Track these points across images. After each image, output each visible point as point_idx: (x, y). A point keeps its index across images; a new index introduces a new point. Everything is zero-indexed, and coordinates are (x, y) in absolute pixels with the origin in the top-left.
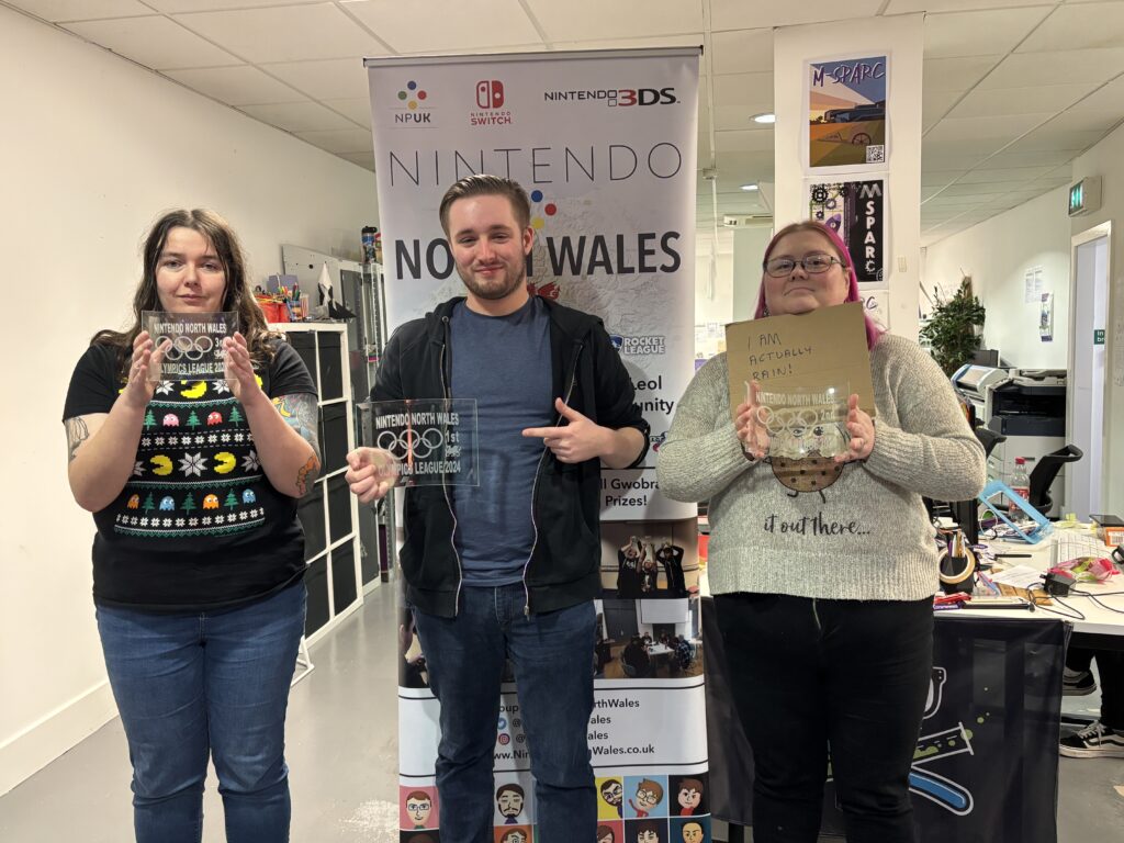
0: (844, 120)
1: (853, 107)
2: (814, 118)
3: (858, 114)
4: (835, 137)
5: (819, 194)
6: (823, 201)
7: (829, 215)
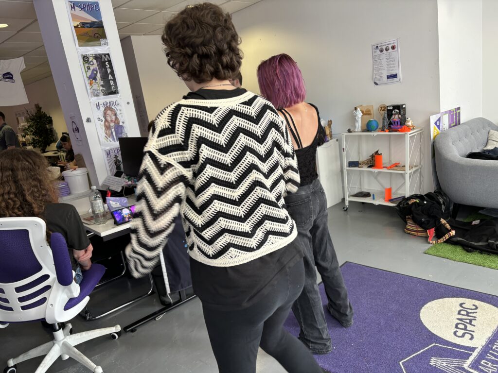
0: (88, 27)
1: (90, 22)
2: (76, 25)
3: (92, 25)
4: (87, 34)
5: (85, 59)
6: (88, 62)
7: (92, 68)
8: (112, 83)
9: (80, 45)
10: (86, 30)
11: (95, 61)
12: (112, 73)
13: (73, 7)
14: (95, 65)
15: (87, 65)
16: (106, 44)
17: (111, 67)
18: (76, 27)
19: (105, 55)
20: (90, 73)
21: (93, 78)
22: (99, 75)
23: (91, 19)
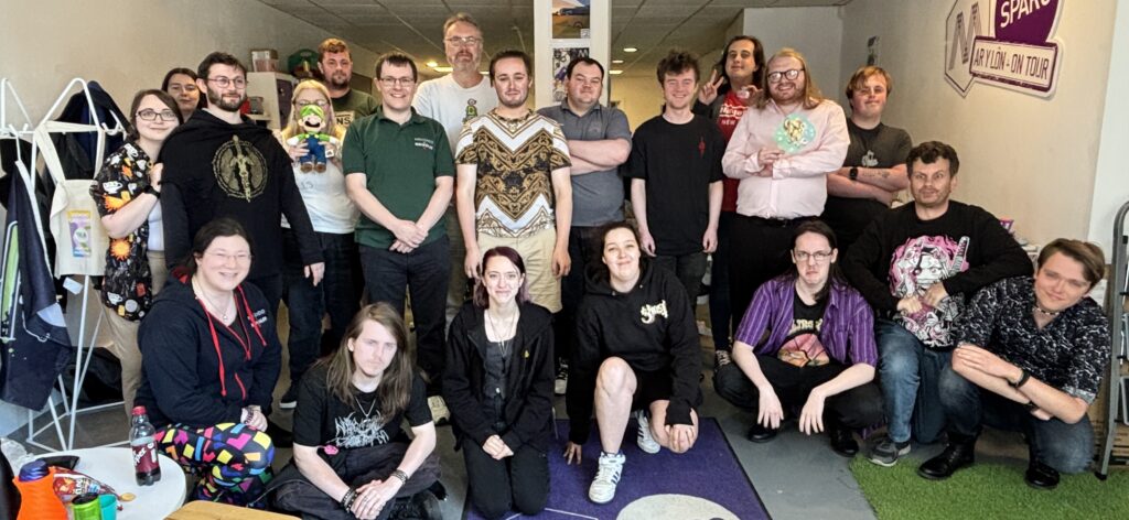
0: (570, 14)
1: (574, 8)
2: (555, 12)
3: (576, 12)
4: (565, 24)
5: (557, 54)
6: (560, 58)
7: (562, 65)
9: (554, 37)
10: (568, 17)
11: (568, 58)
15: (556, 61)
16: (587, 36)
18: (555, 15)
19: (583, 49)
20: (558, 71)
21: (561, 77)
23: (581, 5)
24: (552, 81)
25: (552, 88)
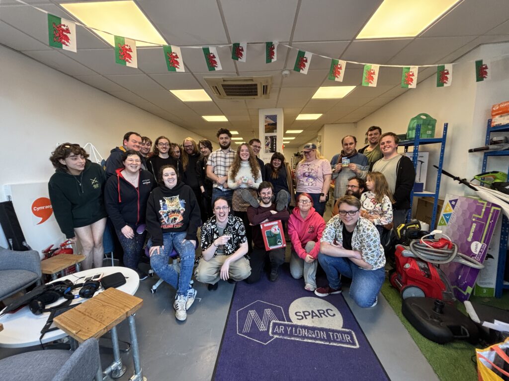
4: (269, 128)
5: (266, 138)
7: (268, 141)
8: (274, 148)
9: (266, 132)
10: (270, 126)
12: (276, 144)
13: (266, 118)
14: (270, 140)
15: (266, 140)
16: (276, 132)
17: (276, 142)
18: (266, 126)
19: (275, 136)
20: (267, 143)
21: (267, 145)
22: (270, 145)
23: (272, 122)
24: (265, 146)
25: (265, 148)
